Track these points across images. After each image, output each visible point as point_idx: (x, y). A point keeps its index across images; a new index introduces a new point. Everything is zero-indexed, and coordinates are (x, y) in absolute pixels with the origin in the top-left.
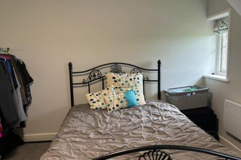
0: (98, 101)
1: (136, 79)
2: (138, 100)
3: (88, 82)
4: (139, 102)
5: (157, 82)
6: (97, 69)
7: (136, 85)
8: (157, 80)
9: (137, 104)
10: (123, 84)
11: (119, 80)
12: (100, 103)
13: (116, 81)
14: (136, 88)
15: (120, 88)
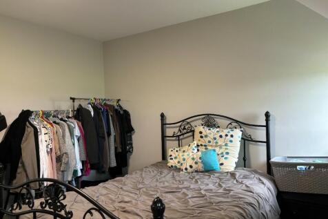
0: (176, 158)
1: (229, 137)
2: (222, 164)
3: (178, 136)
4: (222, 167)
5: (265, 144)
6: (188, 121)
7: (226, 145)
8: (265, 140)
9: (218, 170)
10: (209, 142)
11: (206, 136)
12: (176, 161)
13: (202, 137)
14: (226, 149)
15: (205, 146)
